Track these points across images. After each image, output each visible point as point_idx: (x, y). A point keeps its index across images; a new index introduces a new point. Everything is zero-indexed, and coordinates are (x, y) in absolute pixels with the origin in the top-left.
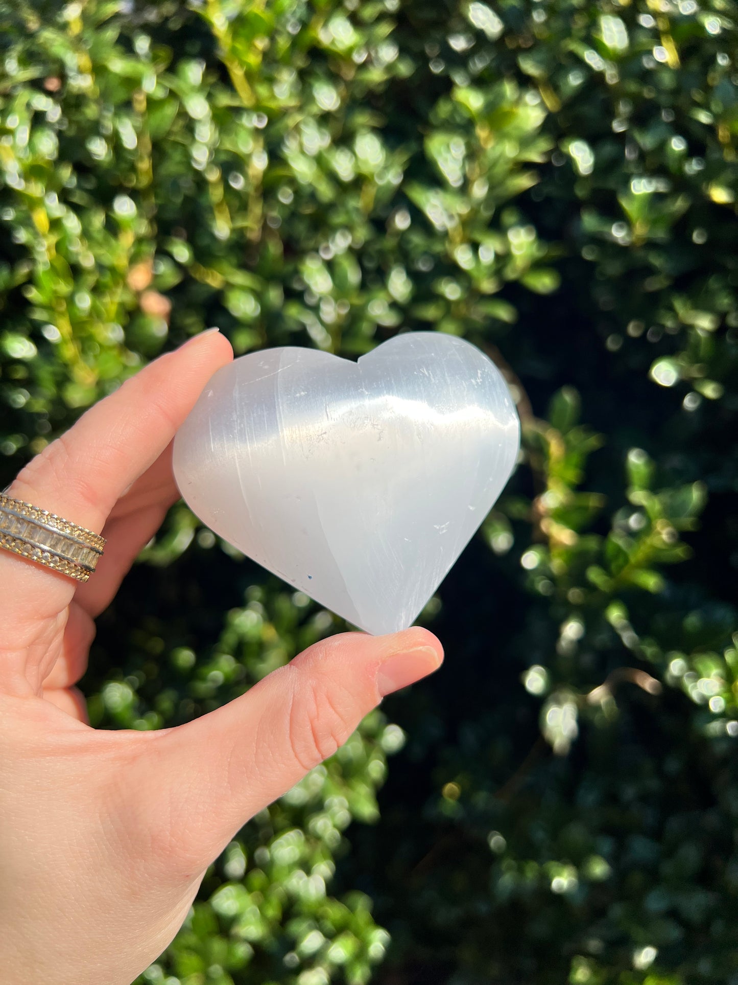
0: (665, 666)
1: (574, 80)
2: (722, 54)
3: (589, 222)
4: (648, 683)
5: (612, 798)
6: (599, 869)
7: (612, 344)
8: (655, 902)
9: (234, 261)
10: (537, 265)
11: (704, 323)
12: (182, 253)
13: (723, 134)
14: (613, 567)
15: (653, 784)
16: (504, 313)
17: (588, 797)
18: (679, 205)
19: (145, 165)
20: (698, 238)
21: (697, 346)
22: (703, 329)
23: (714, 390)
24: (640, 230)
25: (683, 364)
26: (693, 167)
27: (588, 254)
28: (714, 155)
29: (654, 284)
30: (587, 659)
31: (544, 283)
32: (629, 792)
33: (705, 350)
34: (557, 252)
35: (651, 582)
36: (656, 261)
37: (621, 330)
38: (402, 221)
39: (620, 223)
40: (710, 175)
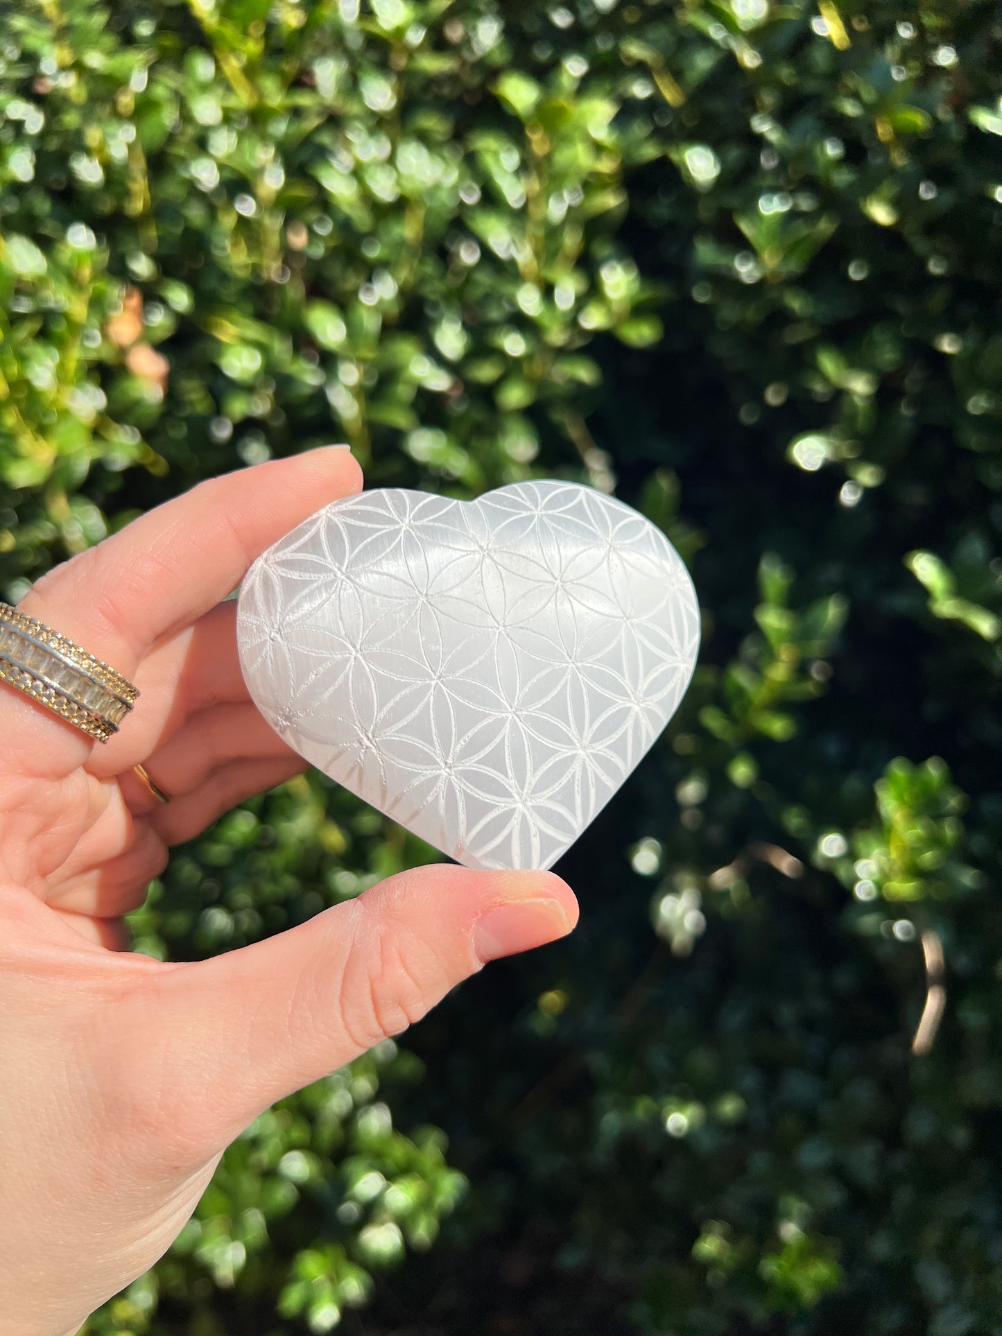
0: (813, 843)
1: (703, 62)
2: (903, 24)
3: (706, 253)
4: (785, 863)
5: (764, 1021)
6: (730, 1107)
7: (747, 416)
8: (812, 1155)
9: (250, 308)
10: (638, 311)
11: (860, 386)
12: (180, 298)
13: (883, 131)
14: (735, 708)
15: (818, 1005)
16: (584, 373)
17: (734, 1018)
18: (826, 227)
19: (139, 185)
20: (856, 273)
21: (853, 417)
22: (860, 396)
23: (872, 474)
24: (771, 260)
25: (834, 441)
26: (842, 178)
27: (701, 295)
28: (875, 161)
29: (796, 335)
30: (716, 833)
31: (642, 334)
32: (787, 1013)
33: (862, 422)
34: (663, 292)
35: (778, 727)
36: (796, 303)
37: (757, 395)
38: (468, 256)
39: (744, 253)
40: (868, 188)
